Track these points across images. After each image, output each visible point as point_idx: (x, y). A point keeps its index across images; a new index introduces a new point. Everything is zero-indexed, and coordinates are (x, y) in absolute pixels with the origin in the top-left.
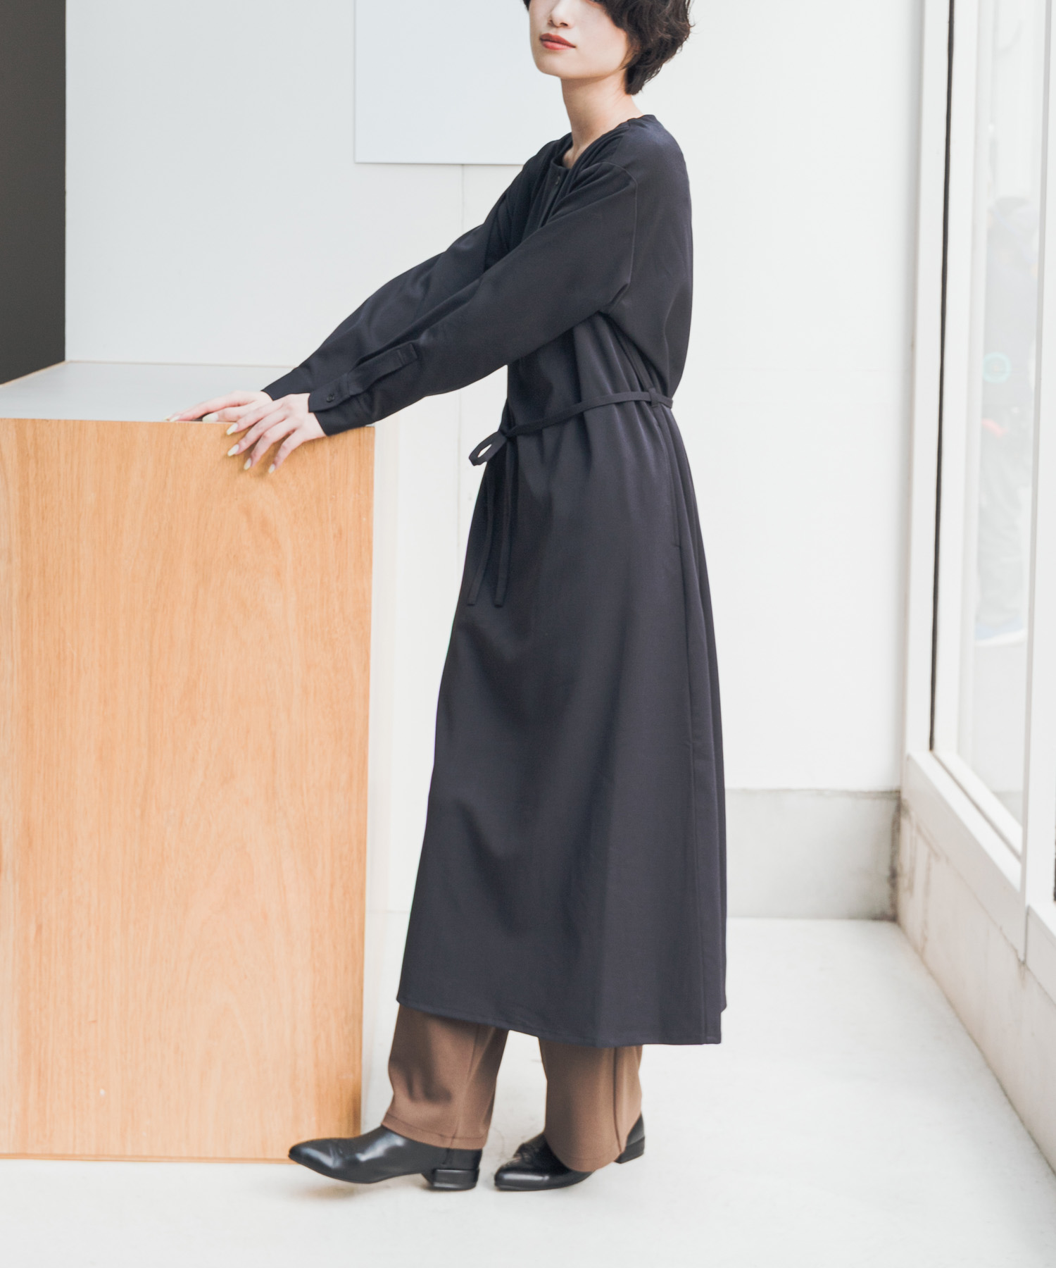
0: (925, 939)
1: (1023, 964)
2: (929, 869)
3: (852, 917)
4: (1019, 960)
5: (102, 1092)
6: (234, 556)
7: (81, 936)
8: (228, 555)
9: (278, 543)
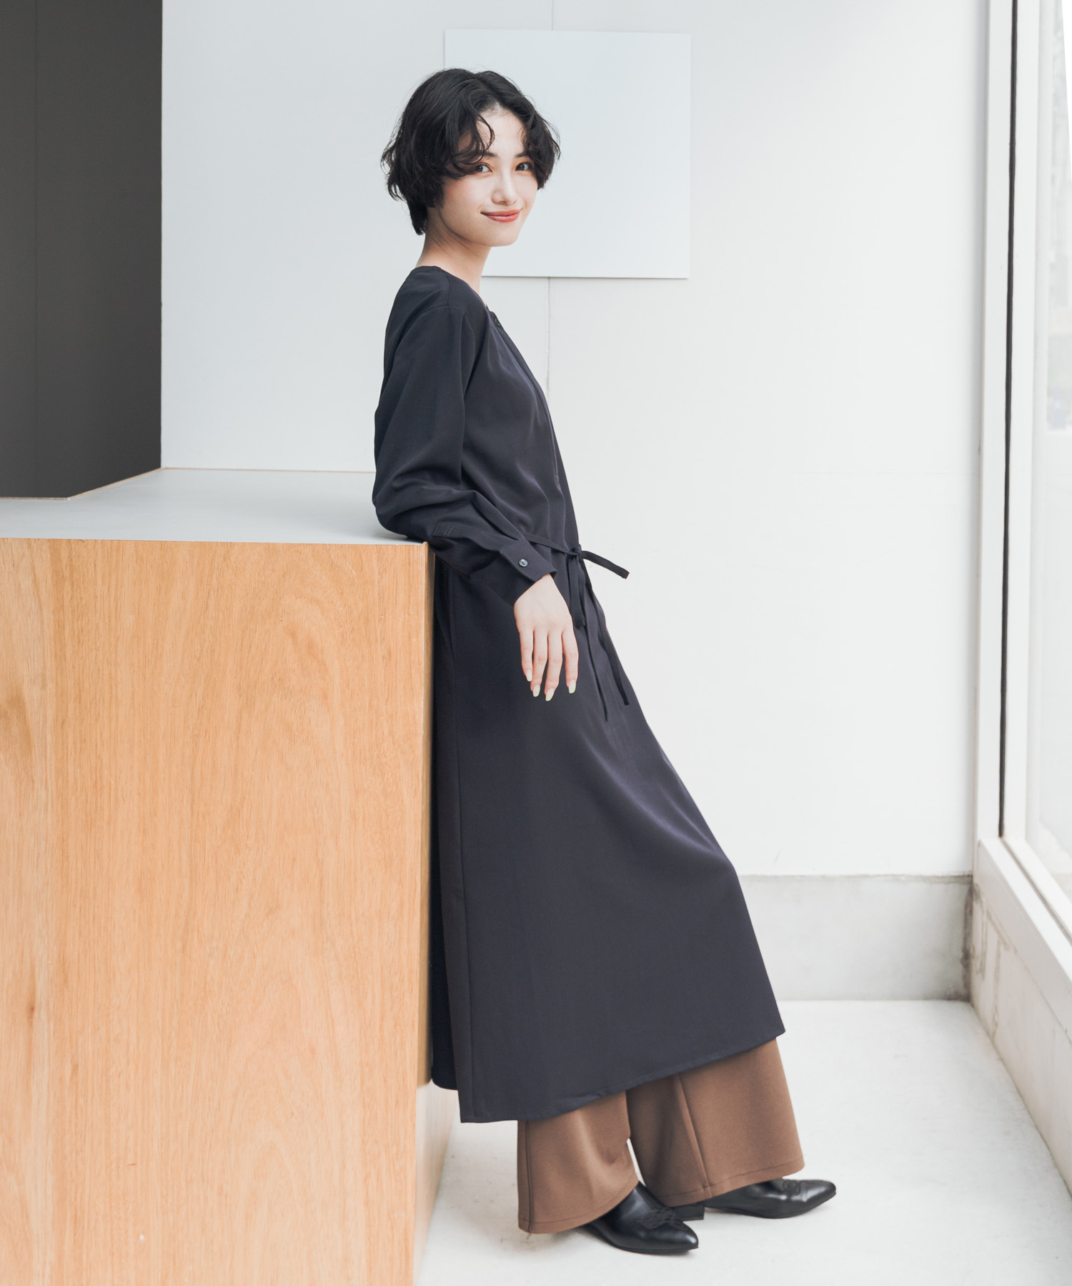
0: (996, 1025)
2: (999, 956)
3: (927, 998)
5: (142, 1237)
6: (280, 680)
7: (119, 1076)
8: (272, 678)
9: (325, 665)
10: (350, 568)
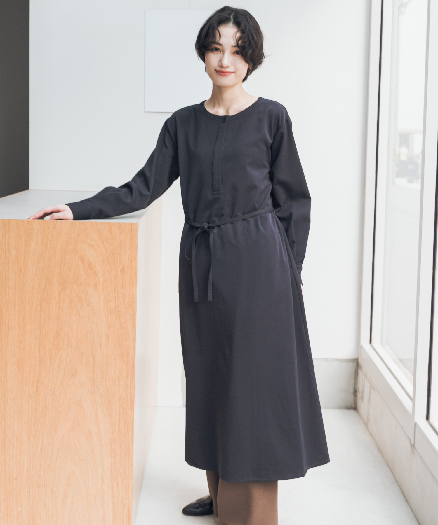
0: (369, 420)
1: (413, 446)
2: (370, 393)
3: (339, 408)
4: (411, 444)
5: (19, 509)
6: (77, 279)
7: (10, 442)
8: (74, 278)
9: (96, 273)
10: (107, 232)
